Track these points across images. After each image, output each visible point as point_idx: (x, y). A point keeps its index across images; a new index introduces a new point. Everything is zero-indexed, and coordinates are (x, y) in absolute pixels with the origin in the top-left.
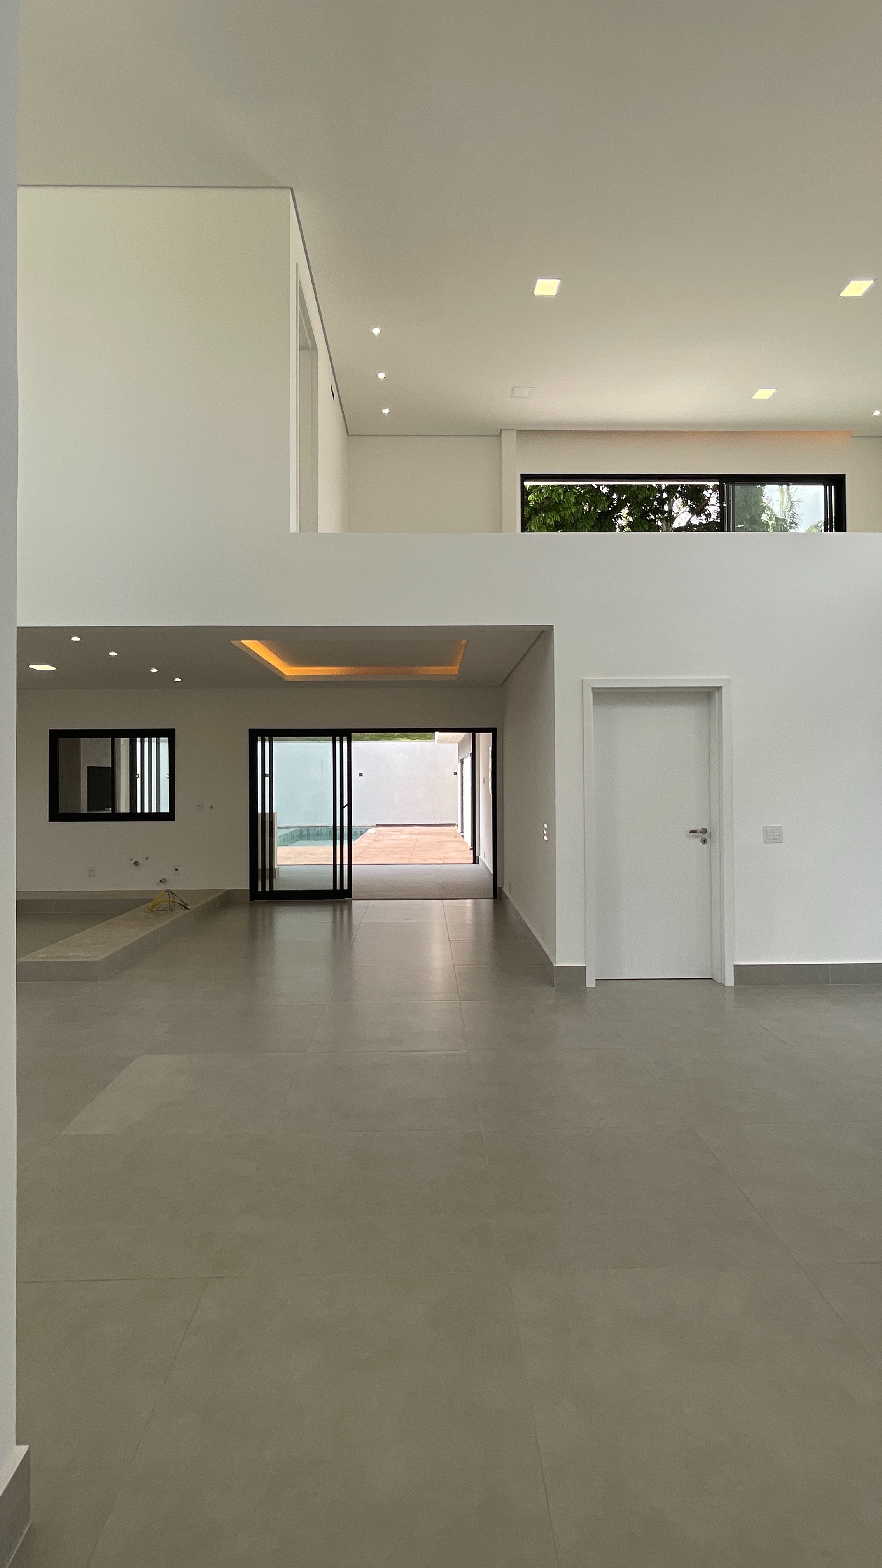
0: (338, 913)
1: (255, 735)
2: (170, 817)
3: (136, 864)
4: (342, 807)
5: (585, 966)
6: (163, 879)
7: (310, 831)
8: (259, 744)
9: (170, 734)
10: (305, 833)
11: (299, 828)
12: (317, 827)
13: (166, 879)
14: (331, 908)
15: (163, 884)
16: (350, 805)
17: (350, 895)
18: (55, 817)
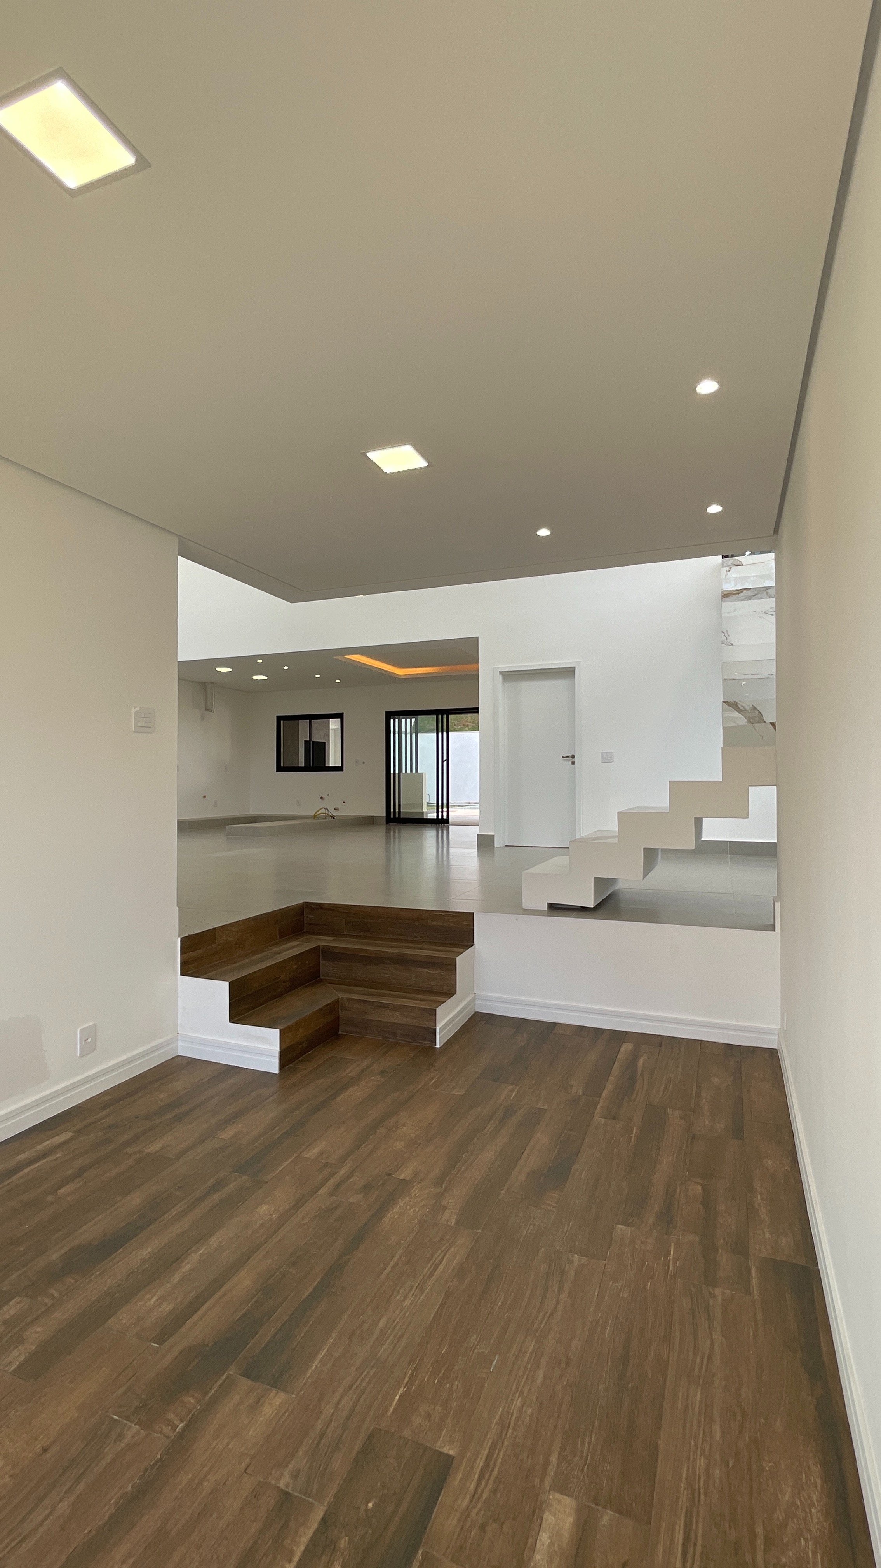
0: (440, 834)
1: (390, 715)
2: (340, 769)
3: (322, 798)
4: (443, 762)
5: (494, 835)
6: (335, 808)
8: (392, 721)
9: (340, 716)
13: (338, 808)
14: (435, 829)
15: (335, 811)
16: (448, 760)
17: (448, 822)
18: (279, 769)
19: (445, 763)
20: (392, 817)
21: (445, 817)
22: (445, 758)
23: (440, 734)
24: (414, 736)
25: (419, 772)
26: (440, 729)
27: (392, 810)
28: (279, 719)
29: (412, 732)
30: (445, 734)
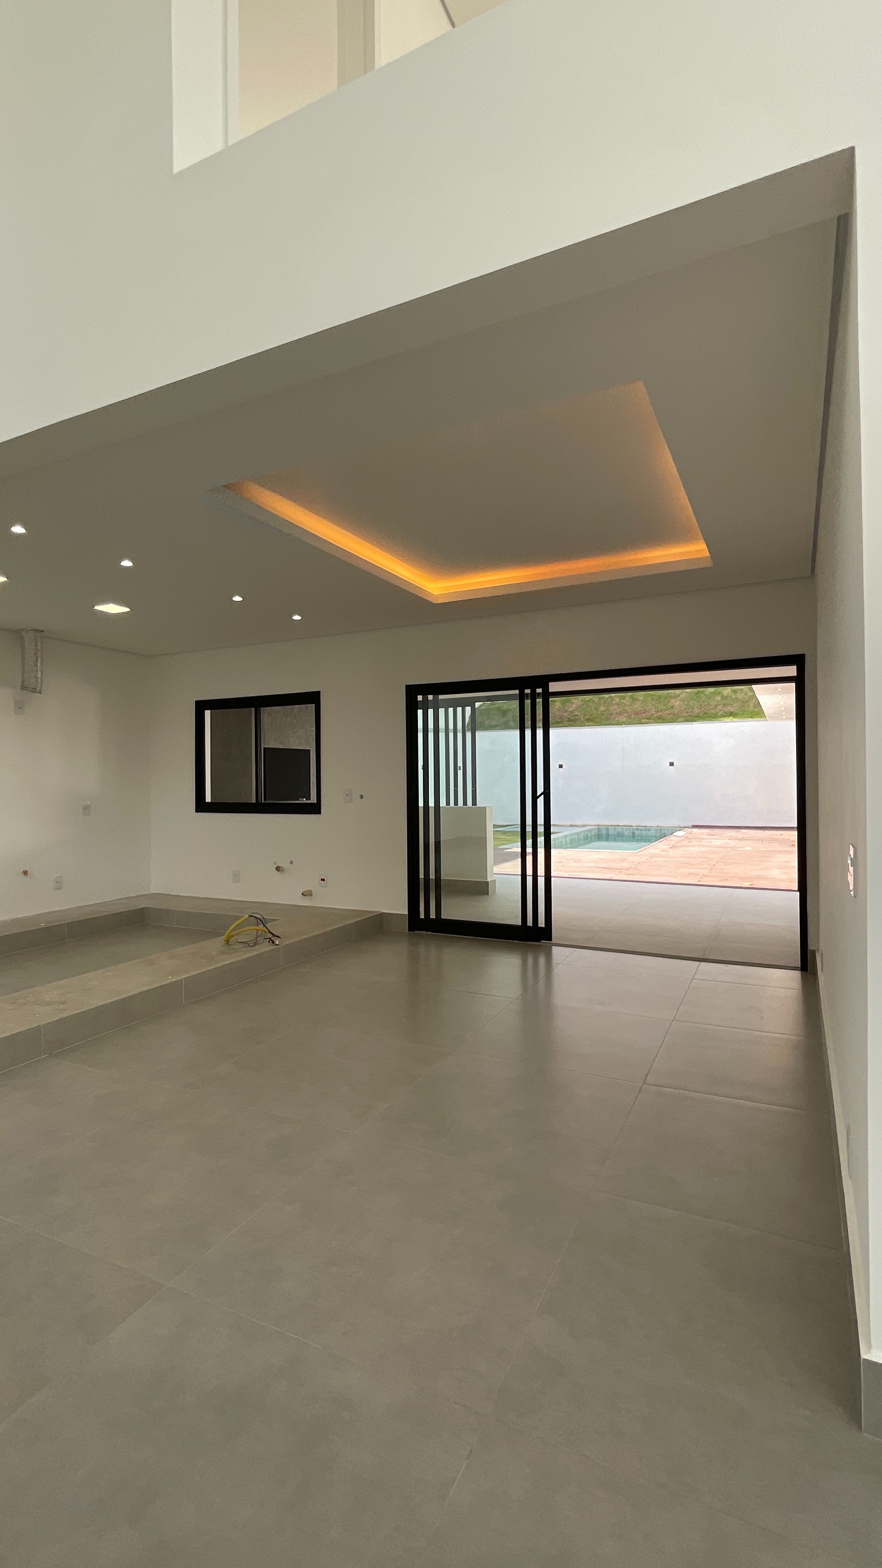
0: (530, 961)
1: (415, 695)
2: (316, 808)
3: (279, 869)
4: (535, 796)
6: (304, 892)
7: (610, 831)
9: (315, 699)
10: (604, 832)
11: (597, 827)
12: (619, 826)
13: (311, 891)
14: (518, 955)
15: (305, 897)
16: (547, 795)
17: (549, 937)
18: (201, 806)
19: (541, 801)
20: (422, 916)
21: (542, 923)
22: (540, 789)
23: (528, 733)
24: (469, 735)
25: (478, 805)
26: (528, 723)
27: (422, 876)
28: (201, 707)
29: (466, 729)
30: (540, 733)
